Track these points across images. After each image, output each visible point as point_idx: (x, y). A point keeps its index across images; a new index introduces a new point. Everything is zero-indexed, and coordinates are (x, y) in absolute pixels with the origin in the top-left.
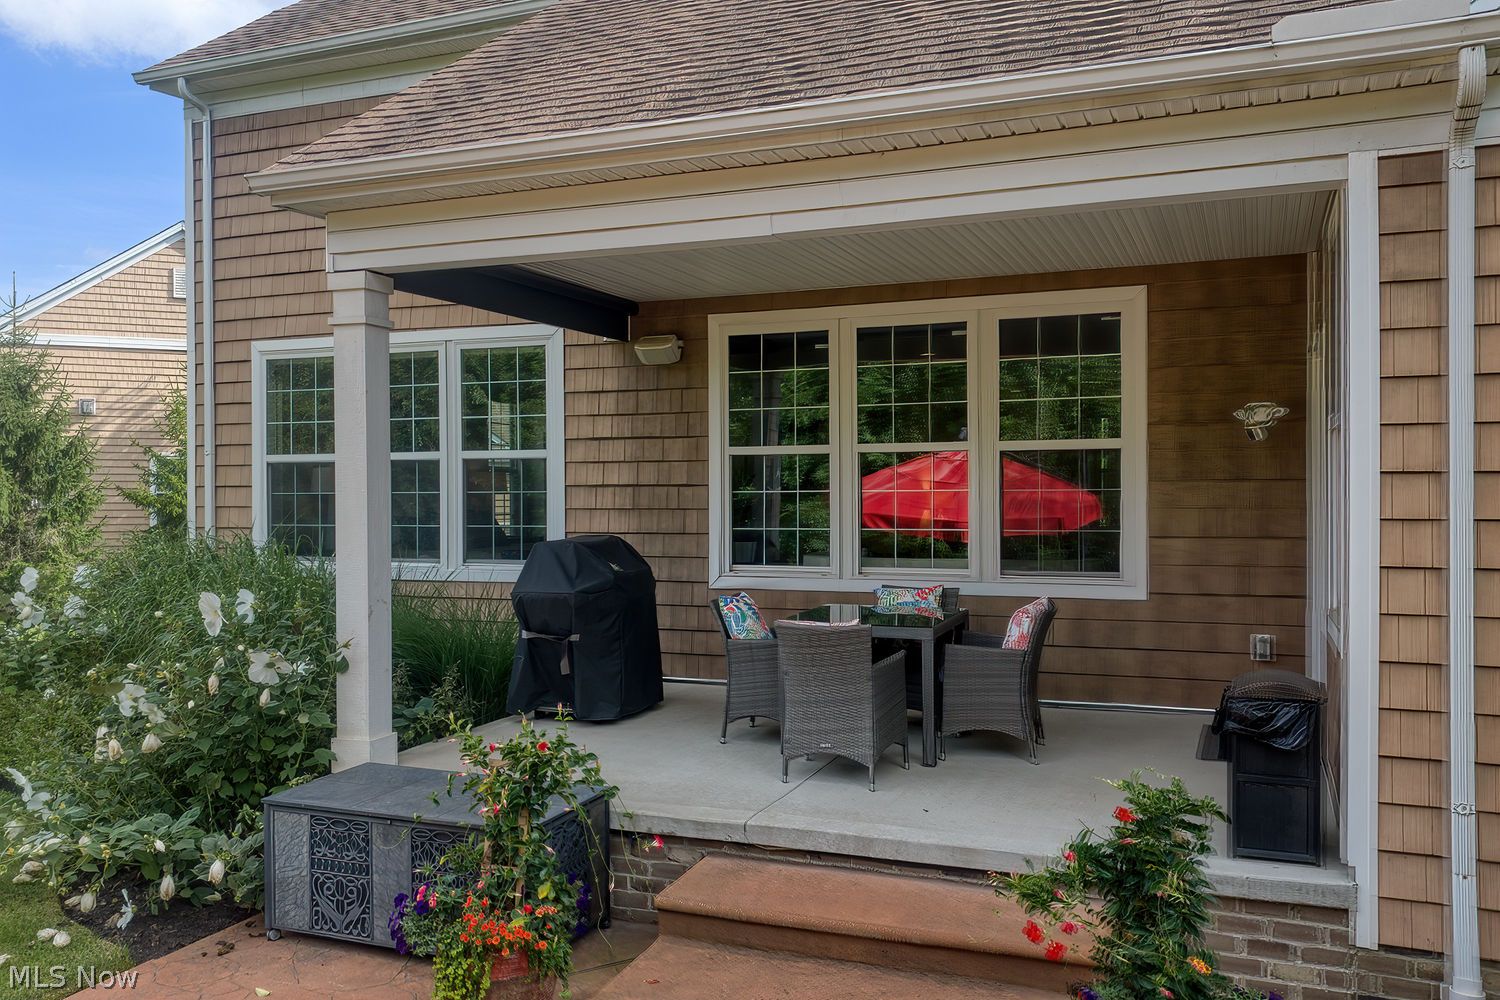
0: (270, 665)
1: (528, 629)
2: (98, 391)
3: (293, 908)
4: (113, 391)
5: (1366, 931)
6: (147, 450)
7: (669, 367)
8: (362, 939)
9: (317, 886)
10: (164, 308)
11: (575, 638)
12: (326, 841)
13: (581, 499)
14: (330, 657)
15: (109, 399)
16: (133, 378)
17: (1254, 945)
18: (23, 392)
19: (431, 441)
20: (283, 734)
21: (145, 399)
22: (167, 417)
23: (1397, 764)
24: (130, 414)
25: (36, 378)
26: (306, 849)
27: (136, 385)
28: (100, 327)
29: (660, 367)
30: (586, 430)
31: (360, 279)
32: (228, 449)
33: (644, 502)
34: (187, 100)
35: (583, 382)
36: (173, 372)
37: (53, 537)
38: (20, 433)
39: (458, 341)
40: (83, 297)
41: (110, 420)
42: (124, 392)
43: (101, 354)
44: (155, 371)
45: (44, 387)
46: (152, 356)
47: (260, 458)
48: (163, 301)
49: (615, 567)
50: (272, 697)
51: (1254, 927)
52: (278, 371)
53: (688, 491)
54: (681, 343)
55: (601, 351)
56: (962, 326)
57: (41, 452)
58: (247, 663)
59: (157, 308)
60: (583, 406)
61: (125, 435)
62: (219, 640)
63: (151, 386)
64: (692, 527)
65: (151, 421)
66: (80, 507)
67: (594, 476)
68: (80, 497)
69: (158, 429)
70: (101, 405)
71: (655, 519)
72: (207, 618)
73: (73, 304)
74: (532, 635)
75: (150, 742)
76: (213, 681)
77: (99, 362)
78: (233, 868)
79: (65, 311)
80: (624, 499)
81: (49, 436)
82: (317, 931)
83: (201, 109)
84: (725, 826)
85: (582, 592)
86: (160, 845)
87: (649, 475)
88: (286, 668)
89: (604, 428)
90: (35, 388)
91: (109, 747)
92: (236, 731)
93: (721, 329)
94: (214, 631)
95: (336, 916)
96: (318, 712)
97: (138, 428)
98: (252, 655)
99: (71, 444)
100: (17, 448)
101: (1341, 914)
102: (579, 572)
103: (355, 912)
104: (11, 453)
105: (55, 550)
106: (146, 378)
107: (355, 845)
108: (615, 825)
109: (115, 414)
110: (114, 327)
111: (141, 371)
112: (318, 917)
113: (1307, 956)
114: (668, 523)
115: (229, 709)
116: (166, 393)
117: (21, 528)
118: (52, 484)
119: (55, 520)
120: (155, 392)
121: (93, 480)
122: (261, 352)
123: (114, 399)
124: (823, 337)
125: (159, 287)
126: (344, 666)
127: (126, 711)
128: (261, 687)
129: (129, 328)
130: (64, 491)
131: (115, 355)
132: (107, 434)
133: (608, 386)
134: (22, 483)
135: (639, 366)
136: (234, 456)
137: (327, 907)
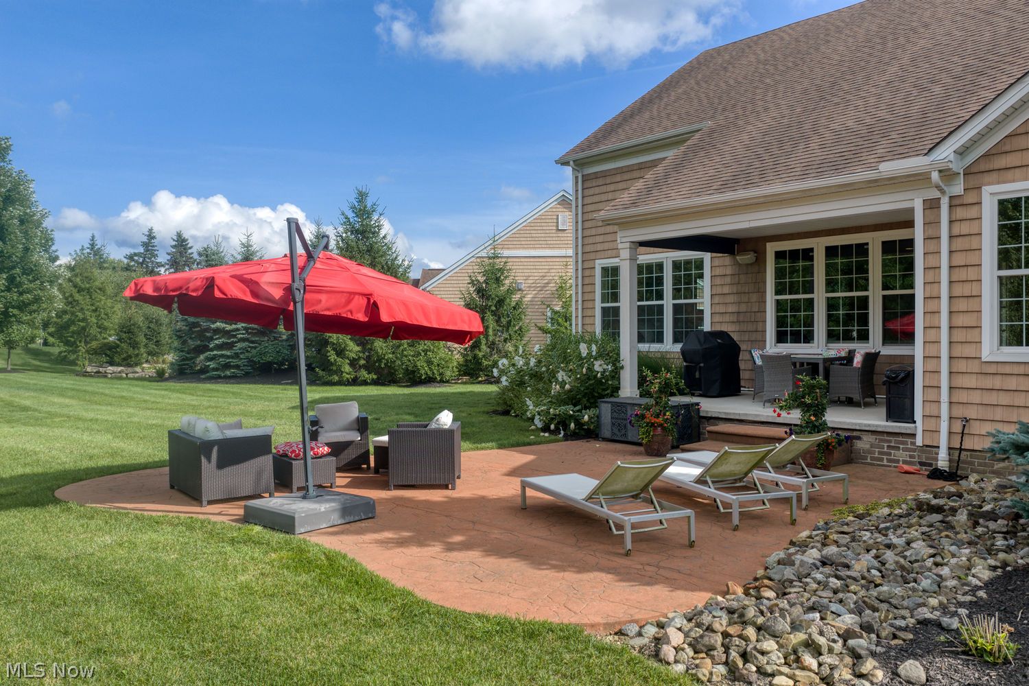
0: (600, 365)
1: (686, 361)
2: (525, 278)
3: (606, 432)
4: (531, 278)
5: (919, 441)
6: (548, 306)
7: (751, 264)
8: (626, 440)
9: (613, 424)
10: (554, 235)
11: (702, 365)
12: (615, 411)
13: (717, 318)
14: (618, 365)
15: (530, 282)
16: (540, 271)
17: (889, 447)
18: (498, 280)
19: (660, 296)
20: (604, 387)
21: (546, 281)
22: (557, 290)
23: (929, 388)
24: (539, 289)
25: (502, 273)
26: (610, 414)
27: (541, 274)
28: (526, 246)
29: (748, 265)
30: (719, 290)
31: (628, 245)
32: (587, 302)
33: (741, 319)
34: (573, 168)
35: (718, 271)
36: (558, 267)
37: (509, 347)
38: (497, 299)
39: (671, 258)
40: (518, 232)
41: (530, 292)
42: (536, 278)
43: (526, 260)
44: (550, 267)
45: (506, 277)
46: (549, 260)
47: (599, 305)
48: (553, 231)
49: (719, 341)
50: (602, 375)
51: (890, 441)
52: (605, 270)
53: (759, 314)
54: (756, 255)
55: (725, 259)
56: (867, 244)
57: (505, 308)
58: (594, 365)
59: (551, 235)
60: (718, 281)
61: (536, 299)
62: (585, 358)
63: (549, 274)
64: (760, 329)
65: (548, 292)
66: (520, 333)
67: (722, 309)
68: (520, 329)
69: (552, 296)
70: (526, 285)
71: (746, 325)
72: (582, 351)
73: (514, 236)
74: (687, 364)
75: (567, 387)
76: (584, 370)
77: (525, 264)
78: (590, 418)
79: (511, 239)
80: (734, 318)
81: (508, 300)
82: (613, 438)
83: (578, 171)
84: (734, 414)
85: (706, 348)
86: (571, 412)
87: (743, 308)
88: (605, 367)
89: (726, 290)
90: (502, 278)
91: (556, 388)
92: (590, 385)
93: (771, 248)
94: (584, 355)
95: (618, 433)
96: (614, 381)
97: (543, 296)
98: (595, 362)
99: (517, 304)
100: (496, 306)
101: (914, 435)
102: (704, 343)
103: (623, 432)
104: (494, 308)
105: (510, 352)
106: (546, 271)
107: (623, 412)
108: (701, 414)
109: (532, 289)
110: (531, 246)
111: (544, 267)
112: (613, 434)
113: (904, 450)
114: (750, 327)
115: (589, 379)
116: (556, 278)
117: (497, 343)
118: (509, 322)
119: (511, 339)
120: (551, 278)
121: (526, 320)
122: (600, 264)
123: (532, 281)
124: (812, 250)
125: (552, 224)
126: (622, 367)
127: (560, 380)
128: (598, 372)
129: (538, 246)
130: (514, 326)
131: (532, 260)
132: (529, 299)
133: (728, 273)
134: (497, 321)
135: (740, 265)
136: (589, 305)
137: (616, 431)
